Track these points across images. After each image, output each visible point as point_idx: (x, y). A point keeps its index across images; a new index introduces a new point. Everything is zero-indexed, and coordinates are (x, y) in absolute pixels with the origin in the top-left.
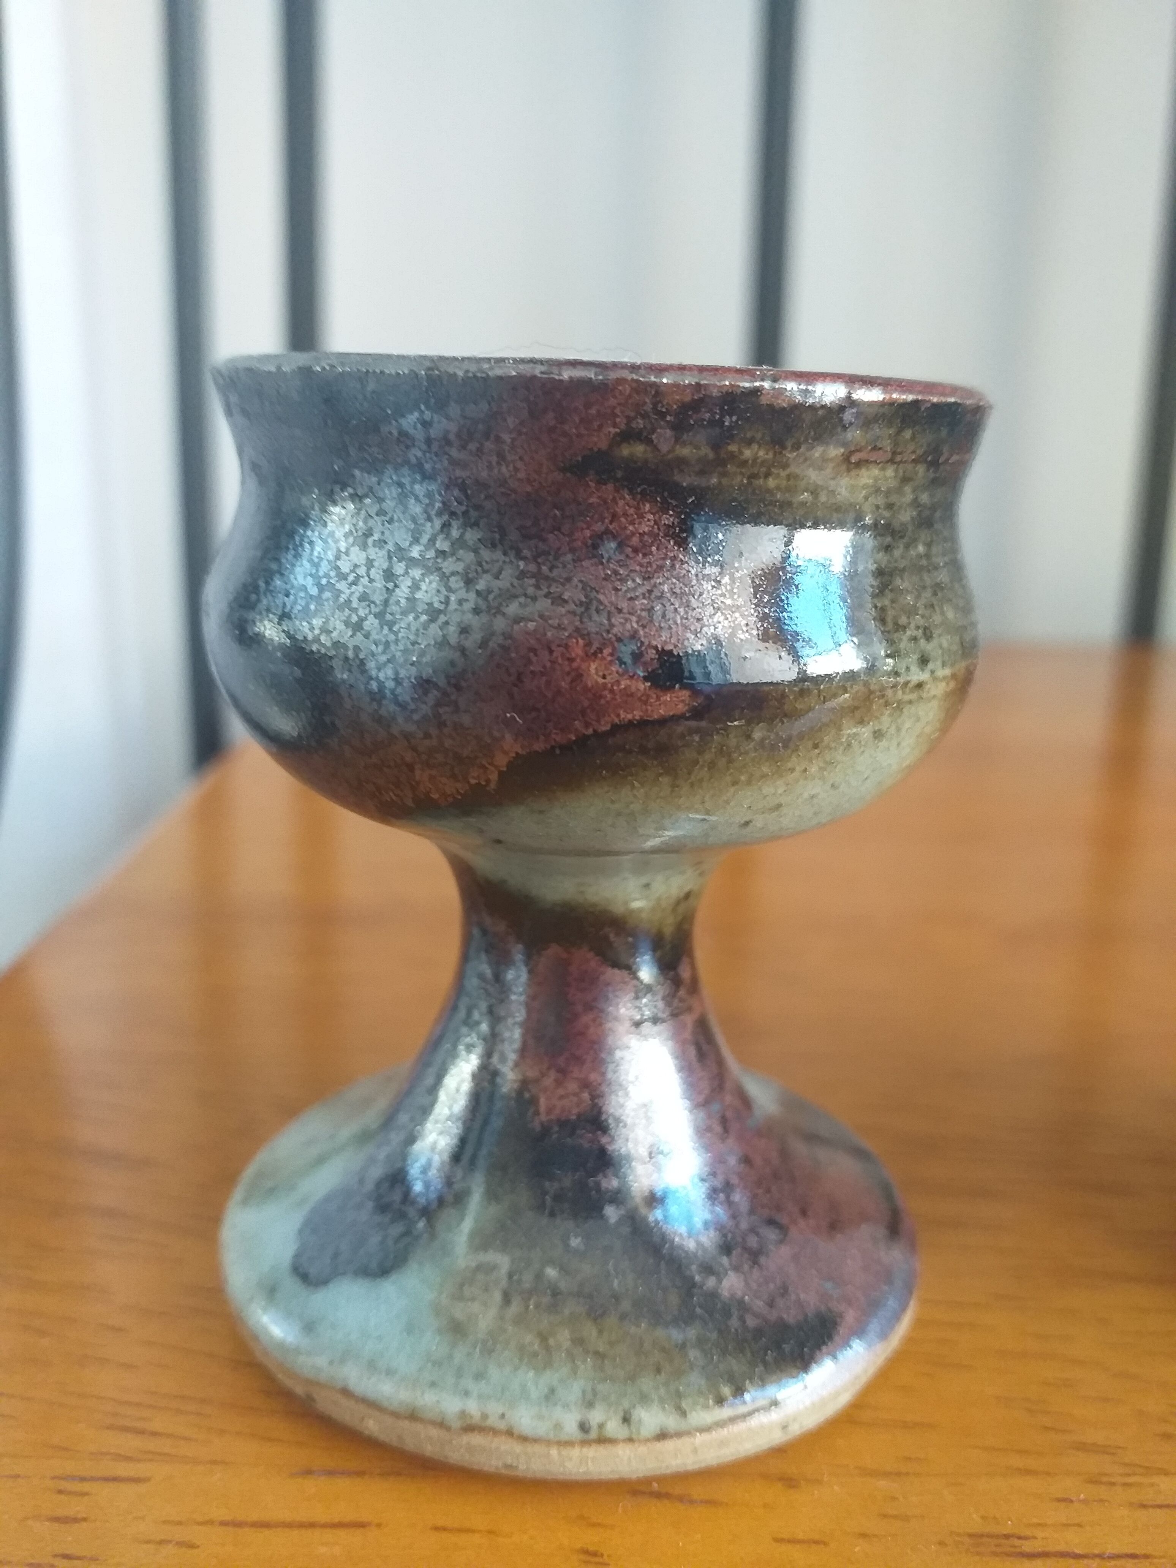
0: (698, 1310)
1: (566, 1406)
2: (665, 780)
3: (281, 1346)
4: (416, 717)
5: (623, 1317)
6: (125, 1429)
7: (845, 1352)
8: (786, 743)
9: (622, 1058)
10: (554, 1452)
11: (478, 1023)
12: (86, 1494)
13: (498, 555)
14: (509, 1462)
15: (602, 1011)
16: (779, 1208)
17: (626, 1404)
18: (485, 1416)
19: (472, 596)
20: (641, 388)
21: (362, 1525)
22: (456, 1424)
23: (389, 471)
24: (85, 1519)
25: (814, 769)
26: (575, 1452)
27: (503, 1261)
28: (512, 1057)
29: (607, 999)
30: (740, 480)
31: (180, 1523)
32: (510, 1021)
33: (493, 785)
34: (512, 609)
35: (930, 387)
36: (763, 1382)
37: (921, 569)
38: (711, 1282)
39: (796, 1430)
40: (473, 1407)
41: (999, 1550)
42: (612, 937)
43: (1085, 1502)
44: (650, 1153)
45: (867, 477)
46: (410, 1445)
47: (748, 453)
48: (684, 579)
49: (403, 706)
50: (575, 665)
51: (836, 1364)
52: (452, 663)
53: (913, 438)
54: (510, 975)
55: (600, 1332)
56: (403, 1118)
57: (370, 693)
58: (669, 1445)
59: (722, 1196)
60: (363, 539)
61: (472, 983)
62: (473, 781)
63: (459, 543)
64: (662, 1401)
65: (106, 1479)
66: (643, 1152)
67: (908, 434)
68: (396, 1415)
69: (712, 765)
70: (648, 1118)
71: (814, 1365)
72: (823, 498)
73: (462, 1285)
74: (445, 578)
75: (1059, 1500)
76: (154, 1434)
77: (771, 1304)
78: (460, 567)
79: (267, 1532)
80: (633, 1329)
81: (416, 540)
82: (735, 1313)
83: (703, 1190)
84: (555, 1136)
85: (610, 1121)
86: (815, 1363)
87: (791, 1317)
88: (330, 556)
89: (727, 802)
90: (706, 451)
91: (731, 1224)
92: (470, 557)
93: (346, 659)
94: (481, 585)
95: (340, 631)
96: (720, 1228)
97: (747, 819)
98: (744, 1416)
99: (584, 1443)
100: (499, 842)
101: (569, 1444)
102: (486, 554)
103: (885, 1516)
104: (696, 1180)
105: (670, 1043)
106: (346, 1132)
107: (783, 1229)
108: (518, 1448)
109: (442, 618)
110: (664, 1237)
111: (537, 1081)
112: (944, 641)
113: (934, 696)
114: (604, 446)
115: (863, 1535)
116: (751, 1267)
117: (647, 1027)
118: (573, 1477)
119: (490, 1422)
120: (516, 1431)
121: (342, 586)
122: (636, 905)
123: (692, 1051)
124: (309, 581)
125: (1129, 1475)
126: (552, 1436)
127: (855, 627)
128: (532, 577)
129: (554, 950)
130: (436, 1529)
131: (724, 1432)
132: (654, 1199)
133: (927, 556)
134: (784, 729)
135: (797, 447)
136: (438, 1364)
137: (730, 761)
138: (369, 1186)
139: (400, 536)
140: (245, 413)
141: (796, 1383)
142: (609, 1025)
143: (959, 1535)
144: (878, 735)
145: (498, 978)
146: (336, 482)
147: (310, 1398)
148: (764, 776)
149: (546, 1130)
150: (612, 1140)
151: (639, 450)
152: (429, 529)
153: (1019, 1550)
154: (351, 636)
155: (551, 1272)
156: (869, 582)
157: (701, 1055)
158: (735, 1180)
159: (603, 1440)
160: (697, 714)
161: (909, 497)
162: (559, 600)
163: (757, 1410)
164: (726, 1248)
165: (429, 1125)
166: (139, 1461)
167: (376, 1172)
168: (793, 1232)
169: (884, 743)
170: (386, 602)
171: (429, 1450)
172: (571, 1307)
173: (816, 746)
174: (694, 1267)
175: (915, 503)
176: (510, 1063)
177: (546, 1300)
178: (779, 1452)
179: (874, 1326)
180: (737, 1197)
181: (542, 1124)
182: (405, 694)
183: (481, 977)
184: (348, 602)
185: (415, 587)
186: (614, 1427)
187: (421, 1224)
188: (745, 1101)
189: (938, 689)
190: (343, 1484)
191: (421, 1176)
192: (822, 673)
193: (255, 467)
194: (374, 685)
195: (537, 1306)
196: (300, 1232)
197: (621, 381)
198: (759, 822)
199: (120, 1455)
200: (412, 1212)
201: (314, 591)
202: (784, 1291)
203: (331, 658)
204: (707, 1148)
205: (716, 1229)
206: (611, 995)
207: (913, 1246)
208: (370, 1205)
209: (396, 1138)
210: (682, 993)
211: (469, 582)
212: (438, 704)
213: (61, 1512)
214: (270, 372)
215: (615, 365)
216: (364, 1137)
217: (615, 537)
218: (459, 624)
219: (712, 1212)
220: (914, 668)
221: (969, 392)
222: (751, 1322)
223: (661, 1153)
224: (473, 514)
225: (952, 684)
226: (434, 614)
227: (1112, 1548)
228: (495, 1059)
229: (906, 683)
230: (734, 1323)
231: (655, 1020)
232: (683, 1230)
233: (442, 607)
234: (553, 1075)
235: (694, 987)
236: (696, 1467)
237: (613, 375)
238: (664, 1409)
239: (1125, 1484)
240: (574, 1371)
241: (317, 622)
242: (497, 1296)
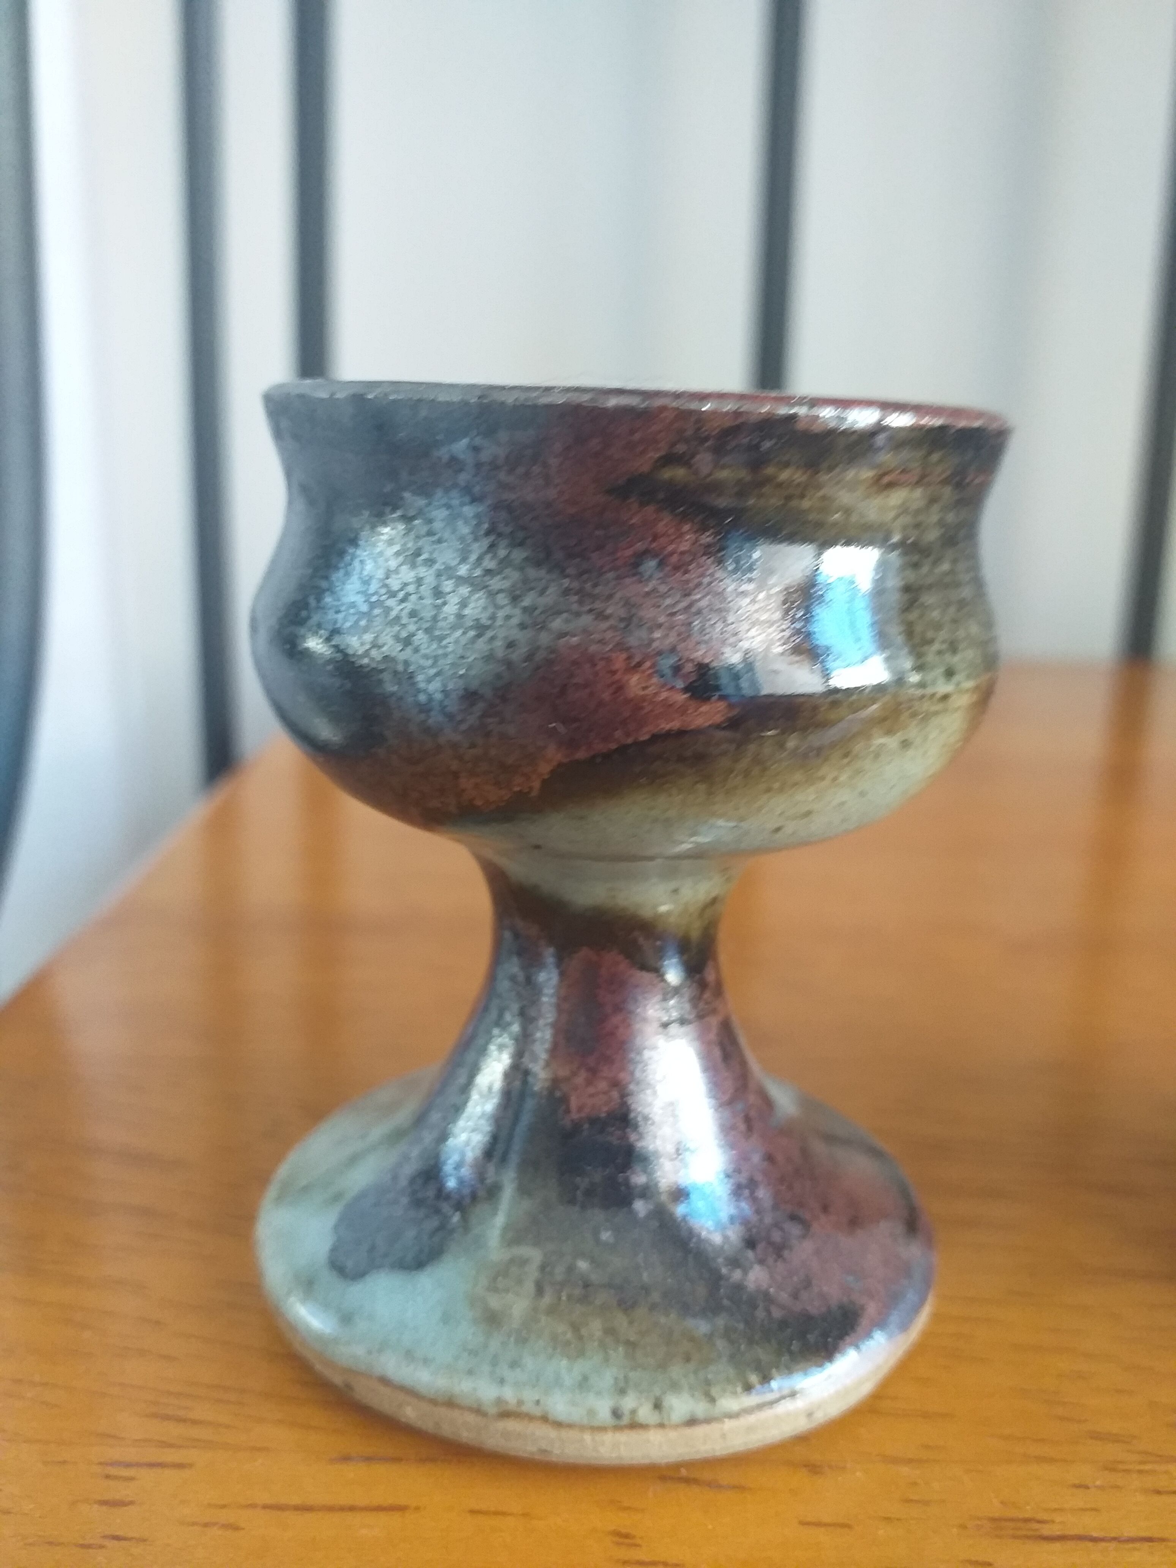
0: (726, 1302)
1: (599, 1393)
2: (702, 787)
3: (320, 1338)
4: (464, 727)
5: (653, 1307)
6: (167, 1418)
7: (867, 1343)
8: (819, 751)
9: (650, 1058)
10: (587, 1437)
11: (509, 1024)
12: (131, 1479)
13: (542, 573)
14: (544, 1447)
15: (631, 1012)
16: (801, 1205)
17: (657, 1391)
18: (520, 1403)
19: (517, 611)
20: (683, 415)
21: (401, 1509)
22: (492, 1411)
23: (439, 493)
24: (131, 1503)
25: (843, 778)
26: (609, 1437)
27: (535, 1255)
28: (544, 1056)
29: (636, 1001)
30: (775, 501)
31: (224, 1506)
32: (541, 1022)
33: (534, 793)
34: (557, 624)
35: (957, 412)
36: (789, 1370)
37: (947, 586)
38: (737, 1275)
39: (820, 1417)
40: (509, 1394)
41: (1019, 1533)
42: (641, 940)
43: (1101, 1488)
44: (678, 1150)
45: (897, 497)
46: (447, 1431)
47: (784, 475)
48: (721, 594)
49: (450, 717)
50: (617, 677)
51: (858, 1353)
52: (498, 676)
53: (940, 461)
54: (542, 977)
55: (631, 1323)
56: (435, 1117)
57: (418, 704)
58: (699, 1431)
59: (747, 1192)
60: (413, 558)
61: (504, 985)
62: (517, 789)
63: (505, 563)
64: (691, 1388)
65: (151, 1465)
66: (670, 1148)
67: (935, 457)
68: (434, 1402)
69: (747, 774)
70: (674, 1116)
71: (838, 1355)
72: (854, 518)
73: (495, 1279)
74: (492, 595)
75: (1077, 1486)
76: (195, 1422)
77: (795, 1296)
78: (506, 584)
79: (308, 1516)
80: (663, 1320)
81: (464, 560)
82: (761, 1305)
83: (729, 1186)
84: (585, 1133)
85: (639, 1119)
86: (839, 1353)
87: (815, 1308)
88: (380, 574)
89: (759, 809)
90: (743, 474)
91: (754, 1219)
92: (515, 576)
93: (396, 673)
94: (527, 602)
95: (390, 647)
96: (745, 1222)
97: (777, 825)
98: (772, 1403)
99: (617, 1428)
100: (538, 847)
101: (602, 1429)
102: (532, 573)
103: (908, 1501)
104: (722, 1176)
105: (697, 1044)
106: (378, 1132)
107: (806, 1225)
108: (553, 1433)
109: (489, 634)
110: (691, 1232)
111: (567, 1079)
112: (968, 655)
113: (959, 708)
114: (646, 468)
115: (888, 1519)
116: (776, 1261)
117: (674, 1029)
118: (606, 1462)
119: (524, 1409)
120: (550, 1417)
121: (391, 602)
122: (663, 909)
123: (717, 1052)
124: (359, 599)
125: (1144, 1463)
126: (585, 1421)
127: (883, 641)
128: (575, 594)
129: (585, 952)
130: (473, 1512)
131: (752, 1419)
132: (680, 1194)
133: (952, 572)
134: (816, 739)
135: (831, 469)
136: (473, 1353)
137: (765, 769)
138: (403, 1182)
139: (447, 556)
140: (296, 437)
141: (821, 1372)
142: (637, 1026)
143: (979, 1519)
144: (906, 744)
145: (529, 981)
146: (386, 504)
147: (348, 1386)
148: (795, 784)
149: (577, 1127)
150: (641, 1137)
151: (679, 473)
152: (477, 549)
153: (1038, 1533)
154: (401, 651)
155: (583, 1265)
156: (894, 598)
157: (726, 1057)
158: (759, 1177)
159: (635, 1425)
160: (733, 724)
161: (934, 518)
162: (601, 616)
163: (783, 1398)
164: (750, 1243)
165: (461, 1123)
166: (180, 1447)
167: (409, 1169)
168: (815, 1227)
169: (910, 753)
170: (435, 619)
171: (466, 1436)
172: (601, 1297)
173: (846, 755)
174: (720, 1260)
175: (941, 523)
176: (541, 1063)
177: (578, 1292)
178: (802, 1439)
179: (894, 1318)
180: (762, 1193)
181: (572, 1121)
182: (453, 706)
183: (513, 979)
184: (398, 618)
185: (463, 604)
186: (645, 1413)
187: (456, 1218)
188: (767, 1103)
189: (963, 701)
190: (380, 1470)
191: (454, 1172)
192: (852, 685)
193: (304, 489)
194: (422, 698)
195: (569, 1297)
196: (336, 1227)
197: (663, 408)
198: (790, 828)
199: (163, 1442)
200: (446, 1208)
201: (364, 608)
202: (807, 1284)
203: (382, 671)
204: (732, 1146)
205: (741, 1224)
206: (640, 998)
207: (929, 1243)
208: (405, 1200)
209: (428, 1137)
210: (707, 995)
211: (515, 599)
212: (485, 715)
213: (108, 1497)
214: (322, 400)
215: (657, 394)
216: (397, 1136)
217: (656, 556)
218: (506, 638)
219: (738, 1207)
220: (941, 680)
221: (993, 418)
222: (777, 1313)
223: (687, 1149)
224: (520, 535)
225: (975, 697)
226: (481, 629)
227: (1129, 1531)
228: (526, 1060)
229: (933, 695)
230: (760, 1314)
231: (682, 1021)
232: (710, 1224)
233: (489, 622)
234: (583, 1075)
235: (719, 991)
236: (724, 1452)
237: (658, 402)
238: (693, 1396)
239: (1140, 1472)
240: (606, 1360)
241: (368, 637)
242: (529, 1286)
